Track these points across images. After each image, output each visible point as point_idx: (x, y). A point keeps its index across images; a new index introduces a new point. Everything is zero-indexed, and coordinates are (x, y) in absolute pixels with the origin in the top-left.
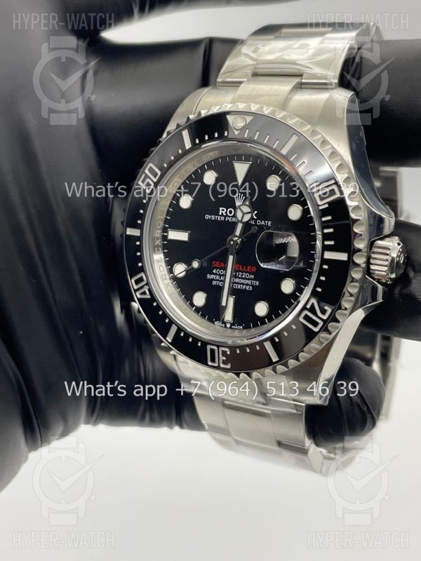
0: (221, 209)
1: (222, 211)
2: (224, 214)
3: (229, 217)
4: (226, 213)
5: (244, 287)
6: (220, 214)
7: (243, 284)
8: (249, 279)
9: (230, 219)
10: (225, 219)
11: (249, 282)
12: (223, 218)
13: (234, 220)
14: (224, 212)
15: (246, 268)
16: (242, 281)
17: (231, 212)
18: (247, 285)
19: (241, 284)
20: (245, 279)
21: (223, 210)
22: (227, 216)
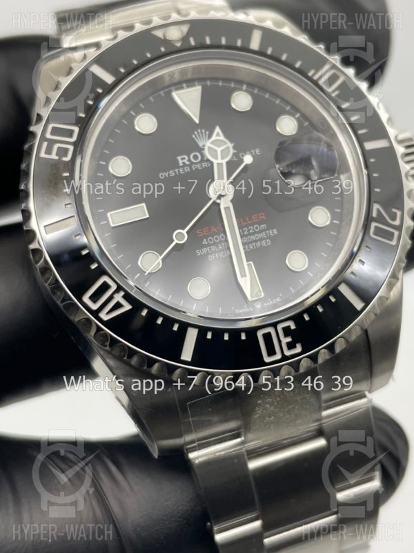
0: (179, 158)
1: (182, 160)
2: (187, 163)
3: (196, 163)
4: (189, 160)
5: (258, 244)
6: (181, 164)
7: (256, 241)
8: (261, 232)
9: (199, 166)
10: (191, 169)
11: (263, 235)
12: (187, 169)
13: (205, 165)
14: (186, 161)
15: (251, 219)
16: (253, 238)
17: (195, 157)
18: (261, 239)
19: (252, 242)
20: (255, 233)
21: (184, 159)
22: (192, 163)
